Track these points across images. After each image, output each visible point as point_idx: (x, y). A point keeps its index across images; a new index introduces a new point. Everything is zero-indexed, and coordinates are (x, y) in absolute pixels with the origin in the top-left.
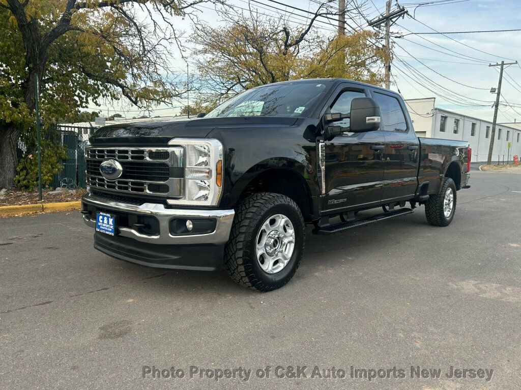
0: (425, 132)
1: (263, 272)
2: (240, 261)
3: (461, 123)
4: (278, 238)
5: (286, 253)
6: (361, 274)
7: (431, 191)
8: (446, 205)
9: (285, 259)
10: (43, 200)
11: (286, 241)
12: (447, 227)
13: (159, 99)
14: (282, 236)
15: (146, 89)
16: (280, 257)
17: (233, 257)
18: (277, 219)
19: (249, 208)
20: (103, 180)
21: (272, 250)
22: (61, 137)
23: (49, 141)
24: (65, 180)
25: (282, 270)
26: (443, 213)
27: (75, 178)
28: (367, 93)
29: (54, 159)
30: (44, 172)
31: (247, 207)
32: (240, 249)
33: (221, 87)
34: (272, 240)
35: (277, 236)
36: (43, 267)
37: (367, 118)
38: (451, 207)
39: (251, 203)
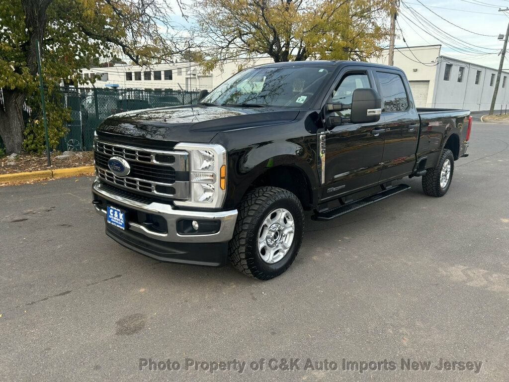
0: (429, 81)
1: (265, 264)
2: (243, 256)
3: (466, 71)
4: (279, 230)
5: (286, 242)
6: (356, 257)
7: (428, 165)
8: (442, 176)
9: (285, 248)
10: (52, 166)
11: (286, 232)
12: (442, 198)
13: (160, 57)
14: (282, 228)
15: (146, 47)
16: (280, 247)
17: (236, 251)
18: (278, 213)
19: (252, 205)
20: (112, 175)
21: (273, 242)
22: (64, 98)
23: (53, 105)
24: (71, 141)
25: (283, 259)
26: (439, 184)
27: (81, 140)
28: (369, 75)
29: (59, 123)
30: (51, 136)
31: (250, 205)
32: (243, 245)
33: (222, 40)
34: (273, 234)
35: (277, 229)
36: (59, 249)
37: (368, 110)
38: (448, 178)
39: (253, 199)
